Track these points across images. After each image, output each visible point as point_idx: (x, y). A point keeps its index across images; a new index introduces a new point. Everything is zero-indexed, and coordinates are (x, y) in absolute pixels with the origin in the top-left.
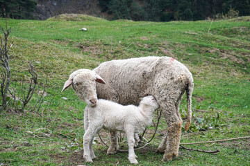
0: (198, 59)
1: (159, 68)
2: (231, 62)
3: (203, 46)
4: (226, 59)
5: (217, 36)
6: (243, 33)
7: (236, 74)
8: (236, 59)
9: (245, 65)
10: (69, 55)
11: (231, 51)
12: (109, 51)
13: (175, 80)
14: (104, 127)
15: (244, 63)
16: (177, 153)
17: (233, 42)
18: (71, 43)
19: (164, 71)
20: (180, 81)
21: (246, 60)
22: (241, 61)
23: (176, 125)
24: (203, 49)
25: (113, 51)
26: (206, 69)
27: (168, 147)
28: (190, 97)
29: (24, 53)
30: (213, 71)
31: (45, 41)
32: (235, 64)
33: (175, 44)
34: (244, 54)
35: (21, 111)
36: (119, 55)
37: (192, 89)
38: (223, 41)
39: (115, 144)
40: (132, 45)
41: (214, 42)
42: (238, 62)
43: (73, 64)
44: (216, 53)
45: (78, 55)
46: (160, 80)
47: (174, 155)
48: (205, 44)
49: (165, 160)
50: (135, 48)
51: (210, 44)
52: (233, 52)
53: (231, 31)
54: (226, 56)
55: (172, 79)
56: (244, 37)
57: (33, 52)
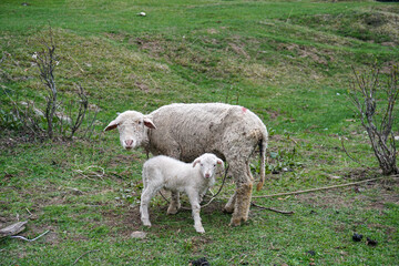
0: (274, 58)
1: (228, 121)
2: (311, 61)
3: (280, 41)
4: (306, 58)
5: (297, 27)
6: (327, 23)
7: (317, 77)
8: (317, 58)
9: (328, 65)
10: (125, 54)
11: (312, 47)
12: (171, 48)
13: (248, 135)
14: (165, 188)
15: (326, 62)
16: (246, 217)
17: (315, 36)
18: (127, 38)
19: (235, 125)
20: (253, 137)
21: (329, 59)
22: (323, 60)
23: (246, 187)
24: (280, 45)
25: (177, 48)
26: (283, 71)
27: (236, 210)
28: (264, 153)
29: (72, 53)
30: (290, 73)
31: (97, 34)
32: (316, 65)
33: (247, 39)
34: (326, 51)
35: (70, 139)
36: (183, 52)
37: (266, 145)
38: (303, 34)
39: (176, 203)
40: (198, 41)
41: (292, 35)
42: (320, 62)
43: (129, 67)
44: (294, 50)
45: (135, 55)
46: (230, 135)
47: (242, 220)
48: (282, 38)
49: (233, 226)
50: (201, 44)
51: (288, 39)
52: (314, 49)
53: (313, 19)
54: (305, 54)
55: (244, 134)
56: (328, 27)
57: (83, 52)
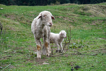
2: (68, 22)
3: (56, 15)
4: (66, 21)
5: (60, 11)
7: (71, 27)
8: (70, 21)
9: (74, 23)
10: (2, 19)
12: (18, 18)
15: (73, 22)
17: (67, 14)
18: (1, 14)
21: (74, 21)
22: (72, 21)
25: (20, 18)
26: (59, 25)
30: (62, 25)
32: (70, 23)
34: (72, 18)
36: (23, 19)
38: (63, 13)
40: (27, 15)
41: (59, 14)
42: (71, 22)
43: (5, 23)
44: (62, 18)
45: (6, 19)
50: (29, 16)
52: (68, 18)
53: (64, 9)
54: (66, 19)
56: (70, 11)
